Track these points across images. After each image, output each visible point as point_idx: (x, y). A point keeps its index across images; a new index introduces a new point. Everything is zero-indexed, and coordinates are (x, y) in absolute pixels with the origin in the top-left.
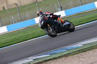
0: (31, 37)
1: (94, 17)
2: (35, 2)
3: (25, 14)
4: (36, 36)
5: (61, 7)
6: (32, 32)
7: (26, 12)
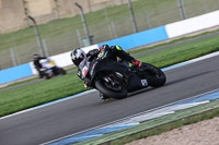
0: (22, 106)
1: (165, 60)
2: (31, 27)
3: (9, 53)
4: (33, 103)
5: (91, 37)
6: (25, 95)
7: (11, 50)
